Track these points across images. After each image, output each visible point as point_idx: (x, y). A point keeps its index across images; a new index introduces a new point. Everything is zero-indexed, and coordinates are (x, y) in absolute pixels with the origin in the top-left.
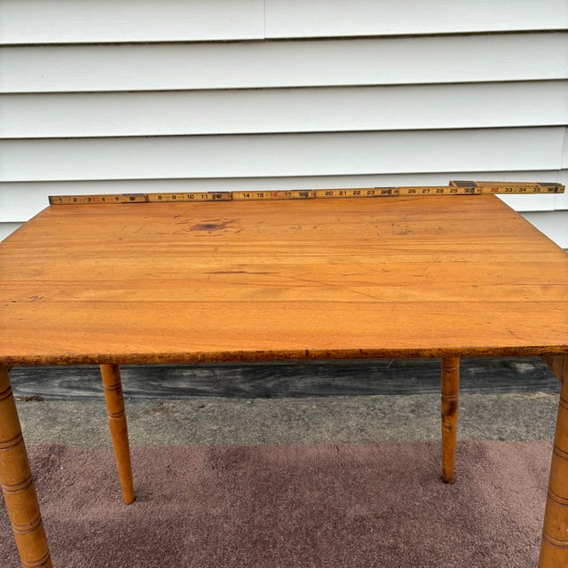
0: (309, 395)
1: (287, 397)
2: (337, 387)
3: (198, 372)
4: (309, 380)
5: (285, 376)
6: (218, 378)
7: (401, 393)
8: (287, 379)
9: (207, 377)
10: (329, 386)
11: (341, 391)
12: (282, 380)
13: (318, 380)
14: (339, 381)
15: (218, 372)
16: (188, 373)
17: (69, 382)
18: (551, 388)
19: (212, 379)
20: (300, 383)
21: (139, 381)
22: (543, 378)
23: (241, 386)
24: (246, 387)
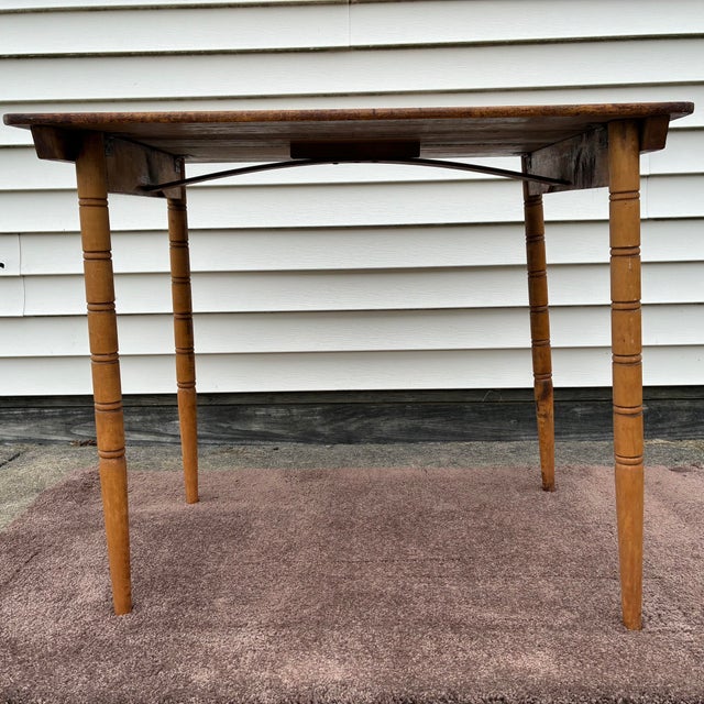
0: (396, 441)
1: (372, 443)
2: (427, 431)
3: (272, 411)
4: (395, 423)
5: (369, 417)
6: (295, 419)
7: (500, 439)
8: (371, 420)
9: (282, 417)
10: (417, 429)
11: (432, 436)
12: (366, 422)
13: (406, 423)
14: (428, 424)
15: (295, 411)
16: (262, 412)
17: (129, 423)
18: (670, 434)
19: (288, 420)
20: (386, 426)
21: (208, 421)
22: (660, 421)
23: (320, 429)
24: (326, 430)
